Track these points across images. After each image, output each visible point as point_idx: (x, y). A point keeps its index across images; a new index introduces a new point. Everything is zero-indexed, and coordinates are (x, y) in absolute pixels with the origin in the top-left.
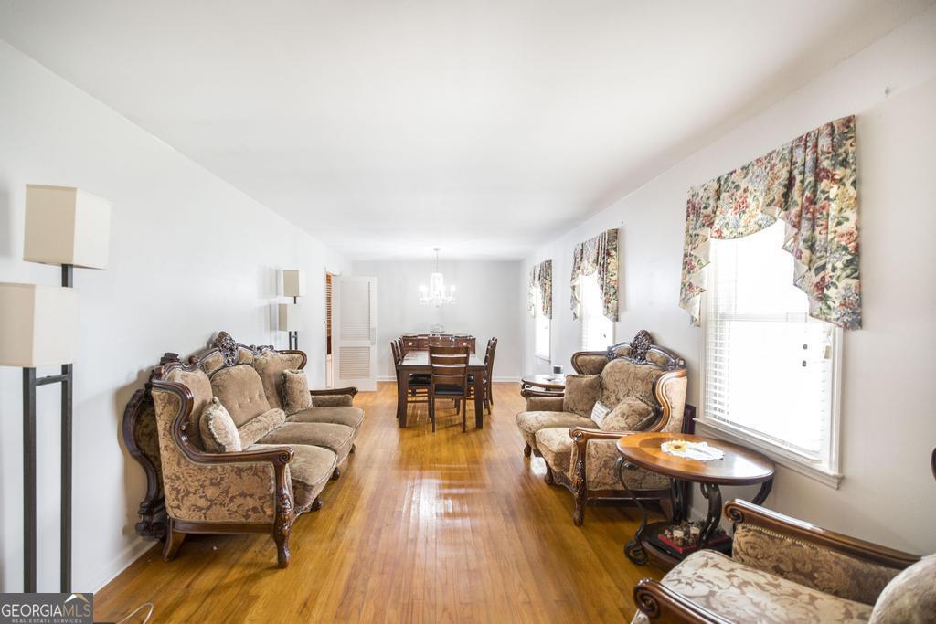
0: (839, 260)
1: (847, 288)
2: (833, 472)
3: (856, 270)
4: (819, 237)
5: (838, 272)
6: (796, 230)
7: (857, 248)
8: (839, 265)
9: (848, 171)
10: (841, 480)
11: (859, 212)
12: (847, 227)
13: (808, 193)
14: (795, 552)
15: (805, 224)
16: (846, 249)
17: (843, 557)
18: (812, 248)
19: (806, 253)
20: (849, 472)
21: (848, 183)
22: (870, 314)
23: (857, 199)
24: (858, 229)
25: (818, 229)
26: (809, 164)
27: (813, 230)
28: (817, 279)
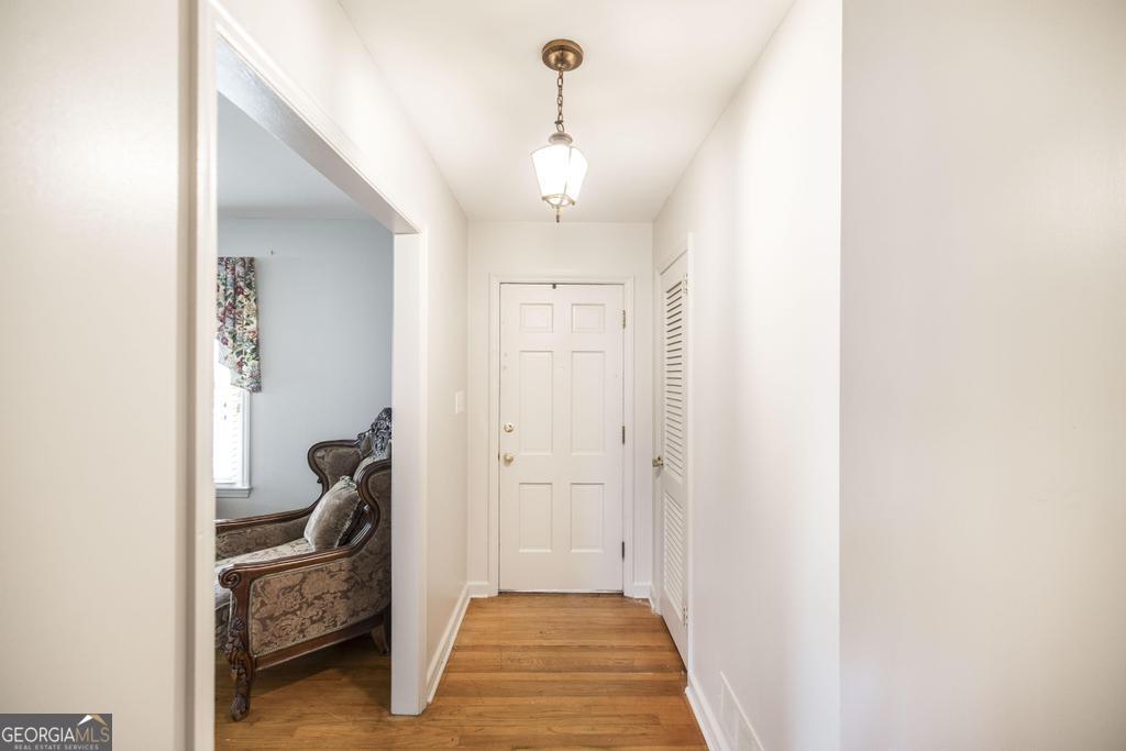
0: (248, 348)
1: (253, 366)
2: (246, 487)
3: (257, 355)
4: (238, 332)
5: (248, 356)
6: (221, 324)
7: (257, 341)
8: (249, 351)
9: (252, 292)
10: (250, 490)
11: (258, 319)
12: (252, 327)
13: (230, 300)
14: (254, 534)
15: (229, 322)
16: (252, 341)
17: (278, 525)
18: (234, 338)
19: (231, 341)
20: (254, 484)
21: (253, 300)
22: (265, 382)
23: (257, 311)
24: (258, 329)
25: (238, 326)
26: (230, 280)
27: (234, 326)
28: (239, 360)
